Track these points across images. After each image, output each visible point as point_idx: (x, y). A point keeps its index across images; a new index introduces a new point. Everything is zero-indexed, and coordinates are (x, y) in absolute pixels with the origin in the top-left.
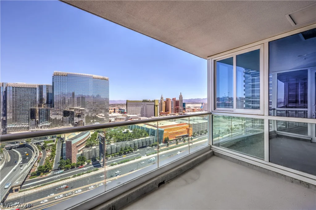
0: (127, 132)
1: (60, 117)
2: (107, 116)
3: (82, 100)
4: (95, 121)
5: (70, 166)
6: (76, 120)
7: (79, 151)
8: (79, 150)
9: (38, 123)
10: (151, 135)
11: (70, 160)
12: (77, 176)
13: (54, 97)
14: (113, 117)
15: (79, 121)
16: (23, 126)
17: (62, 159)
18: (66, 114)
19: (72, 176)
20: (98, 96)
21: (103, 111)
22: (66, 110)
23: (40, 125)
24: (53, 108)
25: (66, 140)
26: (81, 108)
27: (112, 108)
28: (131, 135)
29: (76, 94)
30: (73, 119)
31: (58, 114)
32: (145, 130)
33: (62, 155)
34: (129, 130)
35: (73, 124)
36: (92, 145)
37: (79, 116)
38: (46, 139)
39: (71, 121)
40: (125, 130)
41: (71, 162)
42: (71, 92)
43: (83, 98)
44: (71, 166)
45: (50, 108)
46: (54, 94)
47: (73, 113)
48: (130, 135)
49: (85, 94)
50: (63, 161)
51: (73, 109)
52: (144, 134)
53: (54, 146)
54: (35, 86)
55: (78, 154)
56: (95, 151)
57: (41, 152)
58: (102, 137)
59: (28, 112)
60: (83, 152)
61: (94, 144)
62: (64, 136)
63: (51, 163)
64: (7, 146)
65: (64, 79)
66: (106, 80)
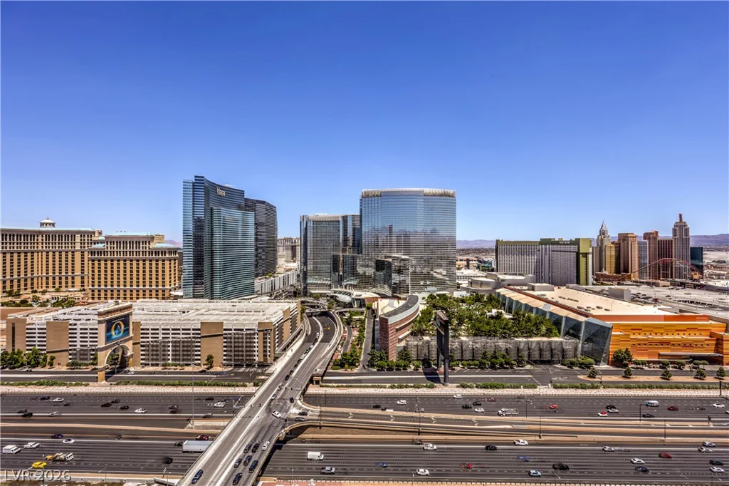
0: (499, 317)
1: (370, 271)
2: (452, 276)
3: (405, 240)
4: (428, 283)
5: (386, 364)
6: (396, 278)
7: (400, 340)
8: (400, 337)
9: (341, 279)
10: (567, 333)
11: (386, 353)
12: (398, 388)
13: (361, 236)
14: (465, 277)
15: (400, 281)
16: (325, 282)
17: (373, 348)
18: (380, 266)
19: (390, 385)
20: (434, 231)
21: (444, 263)
22: (379, 259)
23: (344, 283)
24: (360, 255)
25: (379, 314)
26: (403, 257)
27: (461, 258)
28: (510, 326)
29: (395, 229)
30: (390, 276)
31: (367, 266)
32: (547, 317)
33: (373, 342)
34: (503, 312)
35: (390, 286)
36: (422, 333)
37: (400, 272)
38: (352, 307)
39: (387, 280)
40: (494, 311)
41: (387, 357)
42: (387, 225)
43: (407, 236)
44: (388, 365)
45: (357, 255)
46: (362, 230)
47: (390, 264)
48: (506, 324)
50: (375, 353)
51: (391, 257)
52: (544, 329)
53: (362, 322)
54: (338, 217)
55: (398, 345)
56: (428, 346)
57: (346, 329)
58: (441, 319)
59: (330, 261)
60: (407, 344)
61: (426, 330)
62: (376, 307)
63: (358, 350)
64: (307, 311)
65: (376, 201)
66: (449, 196)
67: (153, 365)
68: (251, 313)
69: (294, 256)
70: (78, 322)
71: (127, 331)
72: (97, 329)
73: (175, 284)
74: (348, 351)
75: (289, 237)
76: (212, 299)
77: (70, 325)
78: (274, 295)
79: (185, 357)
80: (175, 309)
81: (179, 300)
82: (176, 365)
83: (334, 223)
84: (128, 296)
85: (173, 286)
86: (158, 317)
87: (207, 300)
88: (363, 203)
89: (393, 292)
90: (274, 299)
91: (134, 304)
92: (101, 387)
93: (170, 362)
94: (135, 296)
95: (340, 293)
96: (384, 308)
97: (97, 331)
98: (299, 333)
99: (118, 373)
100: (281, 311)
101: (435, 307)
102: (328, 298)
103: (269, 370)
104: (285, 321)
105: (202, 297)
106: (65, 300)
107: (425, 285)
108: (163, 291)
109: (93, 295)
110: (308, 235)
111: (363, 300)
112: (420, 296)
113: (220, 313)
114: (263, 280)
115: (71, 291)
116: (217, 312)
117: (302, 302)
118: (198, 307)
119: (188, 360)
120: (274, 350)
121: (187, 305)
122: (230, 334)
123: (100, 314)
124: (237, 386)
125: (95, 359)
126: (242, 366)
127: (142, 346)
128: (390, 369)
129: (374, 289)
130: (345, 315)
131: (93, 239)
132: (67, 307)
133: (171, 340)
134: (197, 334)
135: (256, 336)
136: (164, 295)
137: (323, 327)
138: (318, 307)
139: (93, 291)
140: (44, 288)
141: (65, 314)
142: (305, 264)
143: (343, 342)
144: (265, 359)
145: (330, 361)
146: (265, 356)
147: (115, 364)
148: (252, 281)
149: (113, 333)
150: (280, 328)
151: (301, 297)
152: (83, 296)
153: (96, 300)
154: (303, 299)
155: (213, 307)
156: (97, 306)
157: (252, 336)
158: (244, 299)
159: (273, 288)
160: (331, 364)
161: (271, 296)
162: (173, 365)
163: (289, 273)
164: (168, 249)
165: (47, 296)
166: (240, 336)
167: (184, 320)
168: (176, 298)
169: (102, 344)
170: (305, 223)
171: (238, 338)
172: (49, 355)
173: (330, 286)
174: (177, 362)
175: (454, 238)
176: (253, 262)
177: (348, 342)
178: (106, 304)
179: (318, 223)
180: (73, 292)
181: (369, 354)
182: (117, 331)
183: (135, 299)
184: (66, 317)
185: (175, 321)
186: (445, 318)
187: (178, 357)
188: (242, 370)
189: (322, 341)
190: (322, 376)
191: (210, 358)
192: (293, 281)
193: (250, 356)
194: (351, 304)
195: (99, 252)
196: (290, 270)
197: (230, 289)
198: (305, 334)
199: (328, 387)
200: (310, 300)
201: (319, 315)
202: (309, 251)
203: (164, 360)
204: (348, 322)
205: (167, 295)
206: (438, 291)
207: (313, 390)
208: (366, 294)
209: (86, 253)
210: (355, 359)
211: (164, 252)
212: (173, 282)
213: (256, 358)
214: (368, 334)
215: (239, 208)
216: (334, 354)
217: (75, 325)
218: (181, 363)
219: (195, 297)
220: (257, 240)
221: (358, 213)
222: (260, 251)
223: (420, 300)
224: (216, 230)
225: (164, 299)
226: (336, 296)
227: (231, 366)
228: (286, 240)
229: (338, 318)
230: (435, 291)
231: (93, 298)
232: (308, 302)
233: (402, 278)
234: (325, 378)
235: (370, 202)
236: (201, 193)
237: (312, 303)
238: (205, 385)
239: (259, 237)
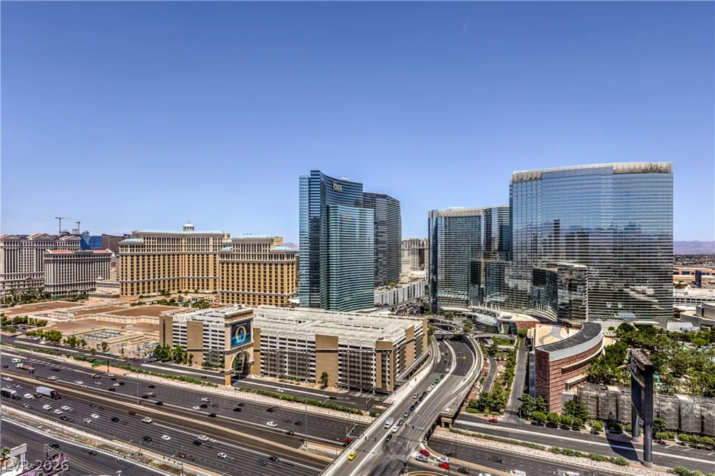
1: (526, 285)
2: (664, 297)
3: (580, 242)
4: (620, 306)
5: (546, 417)
6: (564, 296)
7: (568, 386)
8: (569, 381)
9: (482, 294)
11: (545, 401)
13: (512, 236)
15: (570, 301)
16: (460, 296)
17: (526, 391)
18: (539, 277)
19: (550, 447)
21: (650, 278)
22: (538, 267)
23: (486, 300)
24: (510, 262)
25: (537, 345)
26: (577, 266)
29: (564, 226)
30: (556, 293)
31: (520, 278)
33: (527, 383)
35: (554, 306)
36: (606, 380)
37: (572, 287)
38: (498, 333)
39: (551, 298)
41: (547, 407)
43: (584, 235)
44: (548, 419)
45: (506, 262)
46: (512, 227)
47: (554, 277)
49: (588, 224)
50: (528, 398)
51: (555, 265)
53: (511, 354)
54: (479, 211)
55: (564, 393)
56: (617, 401)
57: (488, 361)
58: (639, 362)
59: (467, 270)
60: (580, 394)
61: (612, 377)
62: (533, 335)
63: (504, 392)
64: (437, 332)
65: (534, 187)
66: (660, 172)
67: (271, 375)
68: (369, 329)
69: (422, 262)
70: (210, 324)
71: (248, 336)
72: (224, 332)
73: (293, 291)
74: (490, 391)
75: (416, 238)
76: (328, 309)
77: (204, 326)
78: (397, 310)
79: (301, 372)
80: (292, 318)
81: (296, 308)
82: (292, 379)
83: (472, 219)
84: (251, 301)
85: (290, 293)
86: (276, 325)
87: (323, 310)
88: (515, 190)
89: (560, 317)
90: (397, 314)
91: (255, 309)
92: (227, 391)
93: (287, 374)
94: (257, 301)
95: (481, 312)
96: (543, 338)
97: (224, 334)
98: (425, 359)
99: (241, 378)
100: (403, 330)
101: (631, 343)
102: (465, 319)
103: (388, 400)
104: (407, 343)
105: (318, 306)
106: (202, 302)
107: (616, 310)
108: (282, 298)
109: (223, 298)
110: (439, 235)
111: (514, 324)
112: (605, 325)
113: (336, 325)
114: (384, 290)
115: (207, 293)
116: (333, 325)
117: (431, 321)
118: (314, 318)
119: (303, 375)
120: (395, 376)
121: (303, 315)
122: (345, 351)
123: (227, 318)
124: (353, 413)
125: (223, 362)
126: (359, 390)
127: (262, 354)
128: (552, 425)
129: (531, 310)
130: (487, 343)
131: (223, 242)
132: (203, 308)
133: (287, 351)
134: (312, 347)
135: (374, 357)
136: (282, 302)
137: (458, 355)
138: (451, 328)
139: (223, 294)
140: (187, 289)
141: (200, 315)
142: (435, 272)
143: (483, 378)
144: (384, 386)
145: (464, 401)
146: (384, 382)
147: (239, 369)
148: (370, 291)
149: (237, 338)
150: (402, 350)
151: (429, 314)
152: (215, 298)
153: (225, 303)
154: (431, 317)
155: (329, 319)
156: (225, 309)
157: (369, 357)
158: (362, 312)
159: (395, 302)
160: (466, 404)
161: (393, 310)
162: (289, 378)
163: (415, 283)
164: (287, 252)
165: (189, 297)
166: (357, 355)
167: (300, 331)
168: (294, 305)
169: (228, 348)
170: (434, 220)
171: (354, 357)
172: (189, 353)
173: (467, 302)
174: (294, 376)
175: (669, 237)
176: (372, 269)
177: (490, 378)
178: (232, 308)
179: (450, 219)
180: (207, 294)
181: (519, 399)
182: (240, 336)
183: (257, 305)
184: (201, 318)
185: (292, 331)
186: (646, 362)
187: (294, 371)
188: (358, 394)
189: (454, 373)
190: (454, 418)
191: (324, 376)
192: (420, 293)
193: (367, 379)
194: (497, 328)
195: (228, 256)
196: (416, 279)
197: (347, 299)
198: (432, 362)
199: (460, 433)
200: (441, 318)
201: (451, 340)
202: (439, 256)
203: (281, 371)
204: (491, 352)
205: (285, 302)
206: (637, 319)
207: (441, 433)
208: (519, 317)
209: (217, 256)
210: (499, 403)
211: (282, 256)
212: (290, 289)
213: (374, 383)
214: (519, 372)
215: (357, 204)
216: (469, 393)
217: (208, 326)
218: (297, 377)
219: (311, 306)
220: (376, 242)
221: (507, 205)
222: (381, 255)
223: (604, 331)
224: (332, 231)
225: (282, 306)
226: (475, 316)
227: (347, 388)
228: (412, 242)
229: (476, 344)
230: (632, 319)
231: (223, 301)
232: (439, 321)
233: (574, 297)
234: (457, 421)
235: (524, 188)
236: (317, 190)
237: (442, 322)
238: (320, 406)
239: (380, 239)
